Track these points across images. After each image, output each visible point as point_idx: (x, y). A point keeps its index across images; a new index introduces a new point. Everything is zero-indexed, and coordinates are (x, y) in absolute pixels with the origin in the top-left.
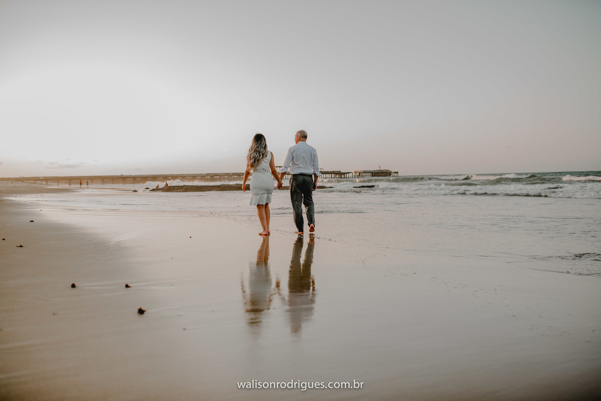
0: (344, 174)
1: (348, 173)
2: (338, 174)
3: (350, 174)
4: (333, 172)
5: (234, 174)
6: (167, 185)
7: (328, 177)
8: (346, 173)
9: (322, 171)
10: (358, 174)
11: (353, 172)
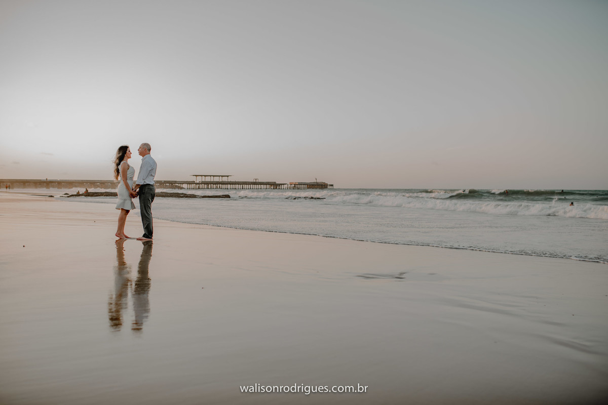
0: (280, 185)
1: (284, 184)
2: (273, 185)
3: (285, 186)
4: (268, 182)
5: (166, 182)
6: (87, 191)
7: (263, 187)
8: (282, 184)
9: (257, 181)
10: (293, 185)
11: (289, 183)
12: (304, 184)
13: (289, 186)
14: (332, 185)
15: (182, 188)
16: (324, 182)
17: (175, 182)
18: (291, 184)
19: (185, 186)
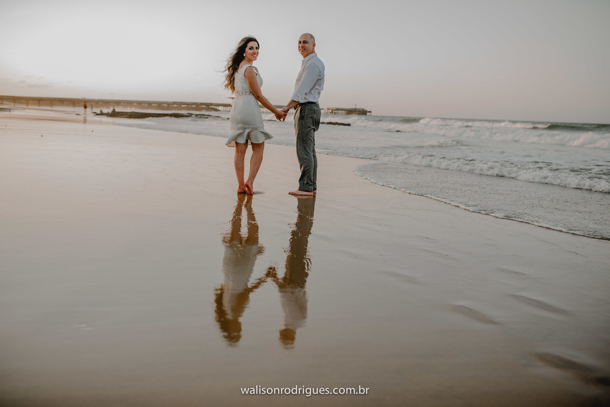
6: (114, 110)
10: (331, 111)
12: (342, 110)
13: (326, 111)
14: (370, 112)
15: (218, 110)
16: (363, 108)
17: (211, 104)
18: (328, 109)
19: (220, 108)
